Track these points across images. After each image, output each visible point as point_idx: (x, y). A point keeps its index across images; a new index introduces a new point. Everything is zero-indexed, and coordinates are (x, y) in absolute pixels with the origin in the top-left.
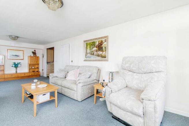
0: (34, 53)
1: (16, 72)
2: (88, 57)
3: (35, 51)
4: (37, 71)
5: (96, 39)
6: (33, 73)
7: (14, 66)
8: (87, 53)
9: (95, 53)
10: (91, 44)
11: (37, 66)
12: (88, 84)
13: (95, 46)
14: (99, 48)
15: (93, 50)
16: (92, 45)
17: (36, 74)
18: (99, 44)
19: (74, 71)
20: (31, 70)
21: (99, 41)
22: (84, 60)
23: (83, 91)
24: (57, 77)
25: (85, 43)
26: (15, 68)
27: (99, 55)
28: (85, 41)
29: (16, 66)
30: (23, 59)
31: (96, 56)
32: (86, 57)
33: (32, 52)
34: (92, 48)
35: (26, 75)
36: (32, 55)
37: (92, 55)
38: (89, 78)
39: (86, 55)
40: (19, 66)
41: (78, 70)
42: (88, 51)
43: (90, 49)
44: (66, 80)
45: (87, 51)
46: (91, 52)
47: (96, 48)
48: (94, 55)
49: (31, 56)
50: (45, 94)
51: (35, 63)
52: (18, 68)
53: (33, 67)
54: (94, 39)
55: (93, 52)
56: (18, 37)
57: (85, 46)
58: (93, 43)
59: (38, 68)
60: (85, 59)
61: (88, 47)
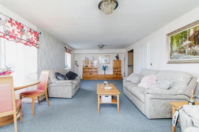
0: (117, 57)
1: (105, 73)
2: (174, 58)
3: (118, 55)
4: (120, 74)
5: (189, 26)
6: (116, 76)
7: (103, 69)
8: (172, 52)
9: (188, 49)
10: (180, 36)
11: (119, 69)
12: (164, 97)
13: (186, 38)
14: (195, 40)
15: (184, 45)
16: (182, 38)
17: (118, 77)
18: (195, 32)
19: (149, 76)
20: (115, 73)
21: (196, 27)
22: (167, 62)
23: (153, 106)
24: (130, 82)
25: (169, 37)
26: (104, 70)
27: (195, 52)
28: (168, 35)
29: (105, 68)
30: (109, 63)
31: (188, 54)
32: (171, 58)
33: (116, 56)
34: (182, 42)
35: (111, 77)
36: (116, 59)
37: (181, 54)
38: (168, 89)
39: (171, 55)
40: (106, 69)
41: (155, 75)
42: (175, 47)
43: (178, 45)
44: (138, 86)
45: (173, 48)
46: (180, 48)
47: (190, 40)
48: (185, 53)
49: (114, 60)
50: (108, 96)
51: (118, 66)
52: (106, 71)
53: (117, 70)
54: (184, 28)
55: (183, 48)
56: (103, 46)
57: (170, 41)
58: (182, 34)
59: (120, 71)
60: (170, 60)
61: (175, 41)
